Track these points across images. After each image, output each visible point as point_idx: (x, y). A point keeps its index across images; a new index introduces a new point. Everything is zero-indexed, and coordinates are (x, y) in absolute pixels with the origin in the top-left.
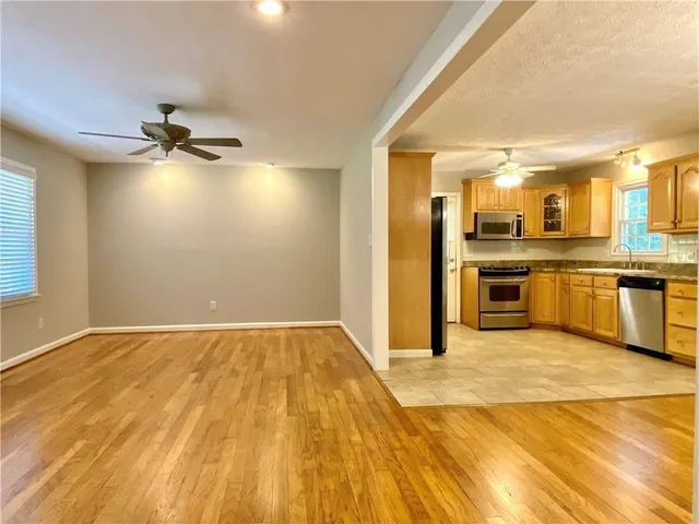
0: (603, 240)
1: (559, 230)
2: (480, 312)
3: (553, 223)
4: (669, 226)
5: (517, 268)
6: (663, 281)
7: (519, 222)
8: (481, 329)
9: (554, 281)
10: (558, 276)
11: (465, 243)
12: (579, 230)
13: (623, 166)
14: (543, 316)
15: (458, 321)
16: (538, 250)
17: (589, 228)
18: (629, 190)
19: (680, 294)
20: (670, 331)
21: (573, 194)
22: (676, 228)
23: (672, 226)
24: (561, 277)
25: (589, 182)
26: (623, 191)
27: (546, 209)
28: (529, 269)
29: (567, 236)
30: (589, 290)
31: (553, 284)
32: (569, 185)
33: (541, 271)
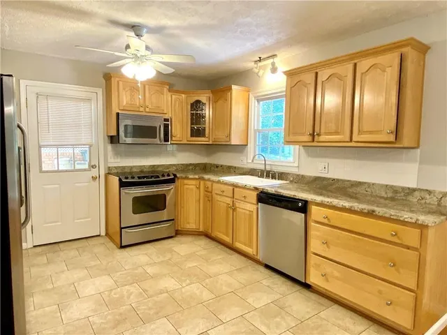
0: (241, 148)
1: (204, 135)
2: (121, 228)
3: (198, 130)
4: (307, 138)
5: (163, 176)
6: (306, 203)
7: (166, 127)
8: (122, 247)
9: (199, 188)
10: (202, 182)
11: (109, 147)
12: (220, 136)
13: (261, 73)
14: (189, 223)
15: (103, 233)
16: (187, 154)
17: (229, 135)
18: (263, 100)
19: (326, 221)
20: (312, 259)
21: (215, 102)
22: (313, 141)
23: (310, 138)
24: (205, 184)
25: (230, 89)
26: (258, 101)
27: (192, 114)
28: (175, 175)
29: (211, 143)
30: (229, 201)
31: (198, 191)
32: (212, 92)
33: (187, 178)
